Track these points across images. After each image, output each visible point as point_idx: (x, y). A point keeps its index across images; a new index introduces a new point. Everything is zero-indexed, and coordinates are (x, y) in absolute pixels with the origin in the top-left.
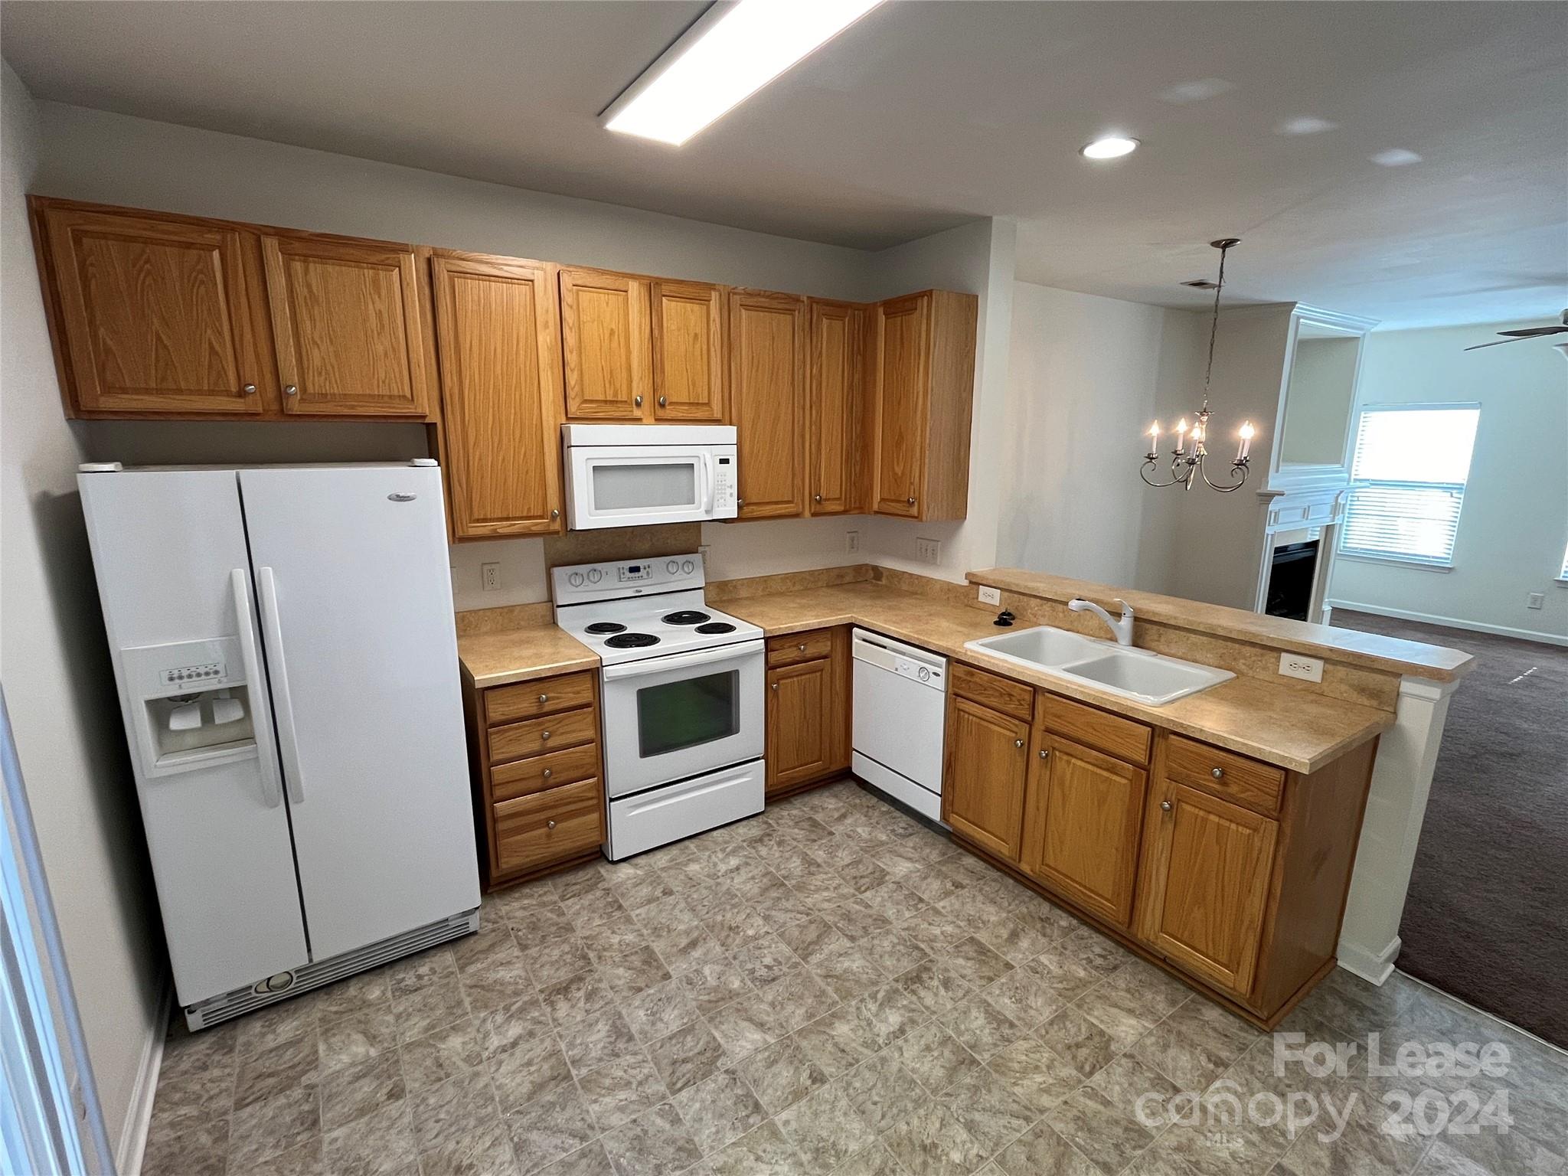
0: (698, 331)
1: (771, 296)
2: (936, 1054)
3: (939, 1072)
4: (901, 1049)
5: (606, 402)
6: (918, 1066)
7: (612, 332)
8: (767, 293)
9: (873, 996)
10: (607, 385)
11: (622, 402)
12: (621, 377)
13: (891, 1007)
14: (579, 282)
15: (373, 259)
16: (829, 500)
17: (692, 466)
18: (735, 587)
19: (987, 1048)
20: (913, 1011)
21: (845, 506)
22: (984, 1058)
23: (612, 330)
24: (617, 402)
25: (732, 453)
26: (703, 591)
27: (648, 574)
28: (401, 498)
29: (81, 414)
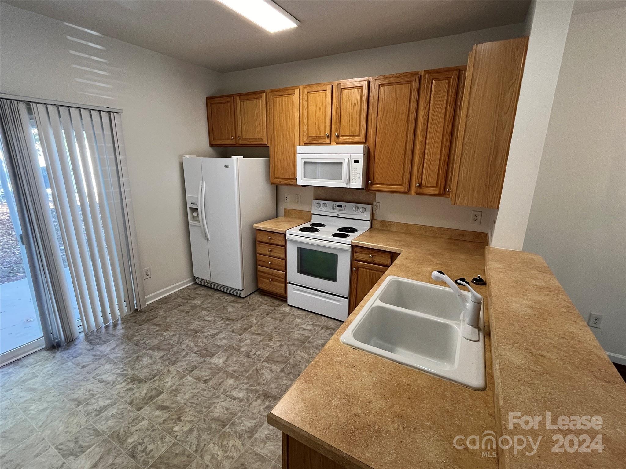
0: (356, 102)
1: (399, 76)
2: (225, 412)
3: (216, 415)
4: (225, 400)
5: (316, 137)
6: (218, 408)
7: (320, 108)
8: (397, 75)
9: (251, 386)
10: (317, 130)
11: (322, 136)
12: (322, 127)
13: (247, 392)
14: (309, 91)
15: (256, 97)
16: (427, 187)
17: (341, 163)
18: (390, 225)
19: (233, 430)
20: (248, 400)
21: (440, 191)
22: (228, 429)
23: (320, 107)
24: (320, 136)
25: (361, 158)
26: (369, 222)
27: (345, 209)
28: (226, 167)
29: (211, 145)
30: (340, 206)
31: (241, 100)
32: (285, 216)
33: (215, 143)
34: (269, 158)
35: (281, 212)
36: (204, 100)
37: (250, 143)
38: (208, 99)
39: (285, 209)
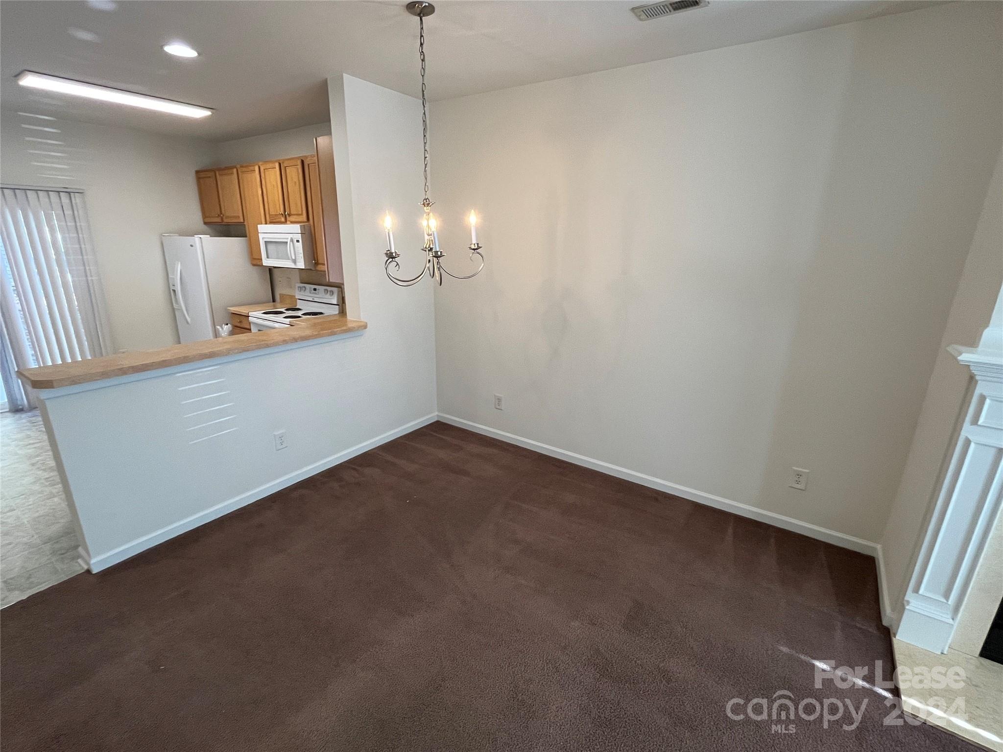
5: (275, 215)
7: (274, 186)
10: (275, 209)
12: (278, 205)
17: (286, 243)
24: (278, 215)
25: (299, 238)
26: (337, 306)
27: (318, 293)
28: (192, 246)
29: (205, 223)
30: (315, 290)
31: (220, 175)
32: (281, 302)
33: (208, 220)
34: (246, 237)
35: (278, 297)
36: (193, 174)
37: (232, 221)
38: (197, 172)
39: (280, 294)
